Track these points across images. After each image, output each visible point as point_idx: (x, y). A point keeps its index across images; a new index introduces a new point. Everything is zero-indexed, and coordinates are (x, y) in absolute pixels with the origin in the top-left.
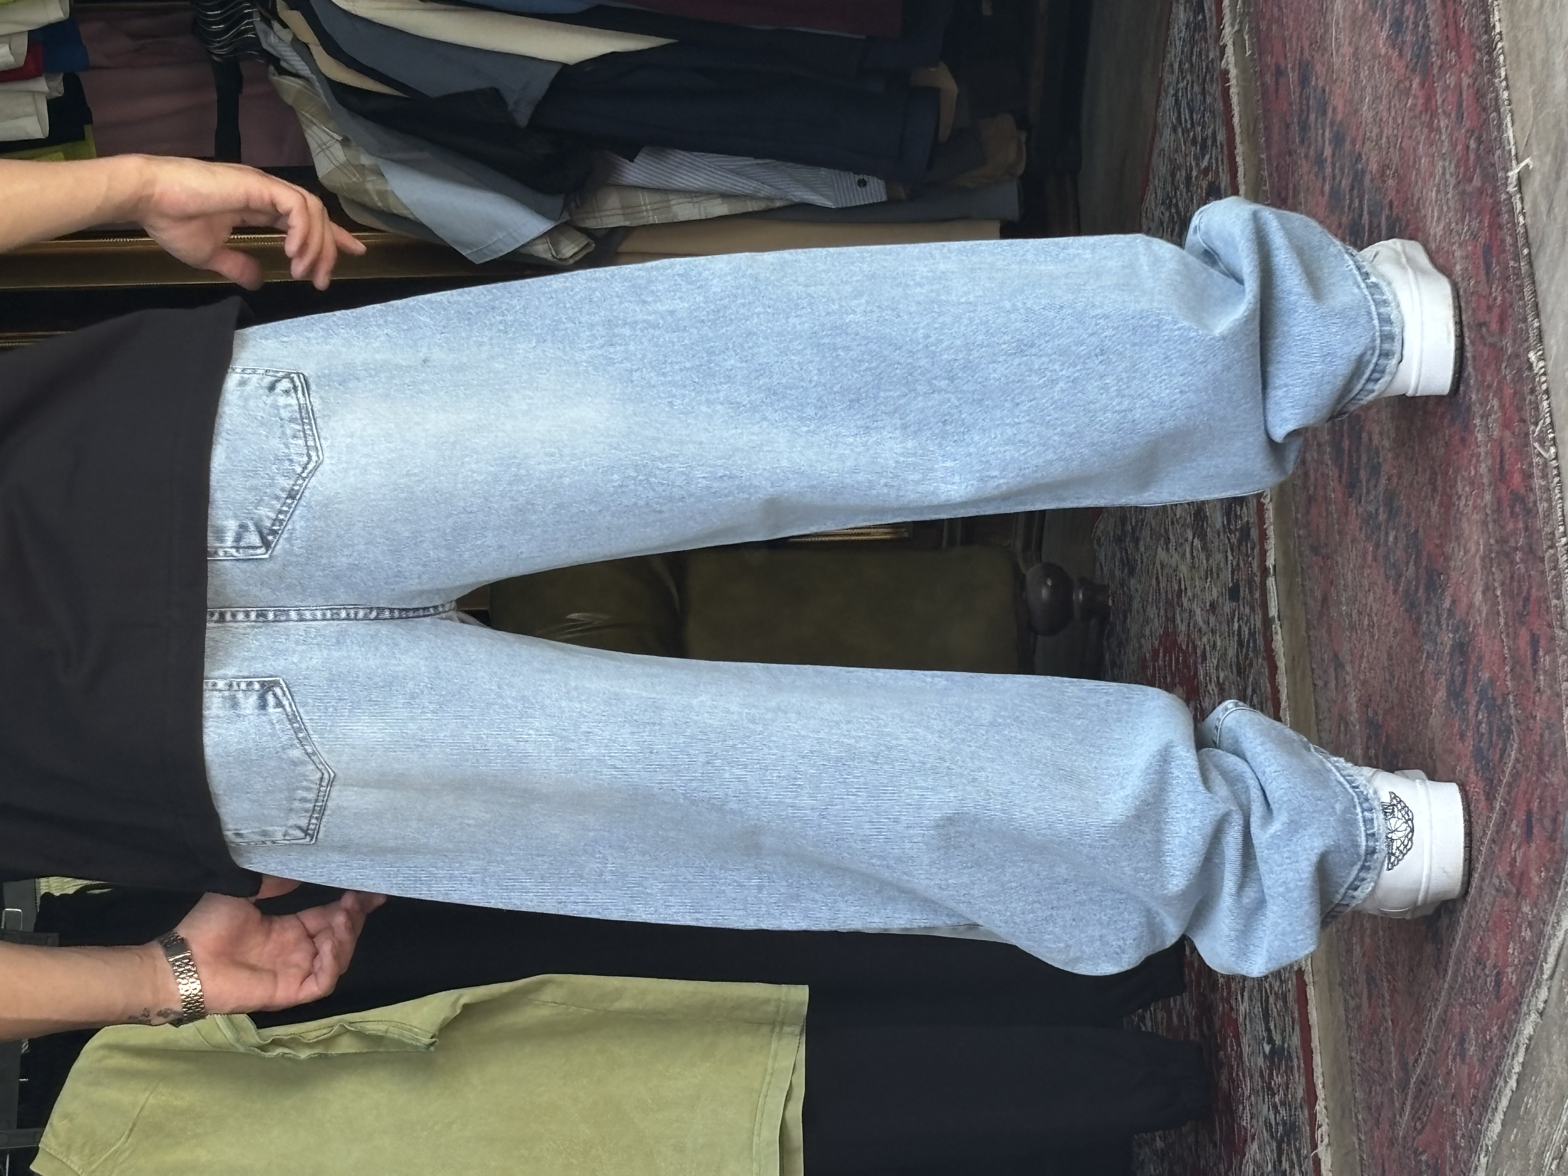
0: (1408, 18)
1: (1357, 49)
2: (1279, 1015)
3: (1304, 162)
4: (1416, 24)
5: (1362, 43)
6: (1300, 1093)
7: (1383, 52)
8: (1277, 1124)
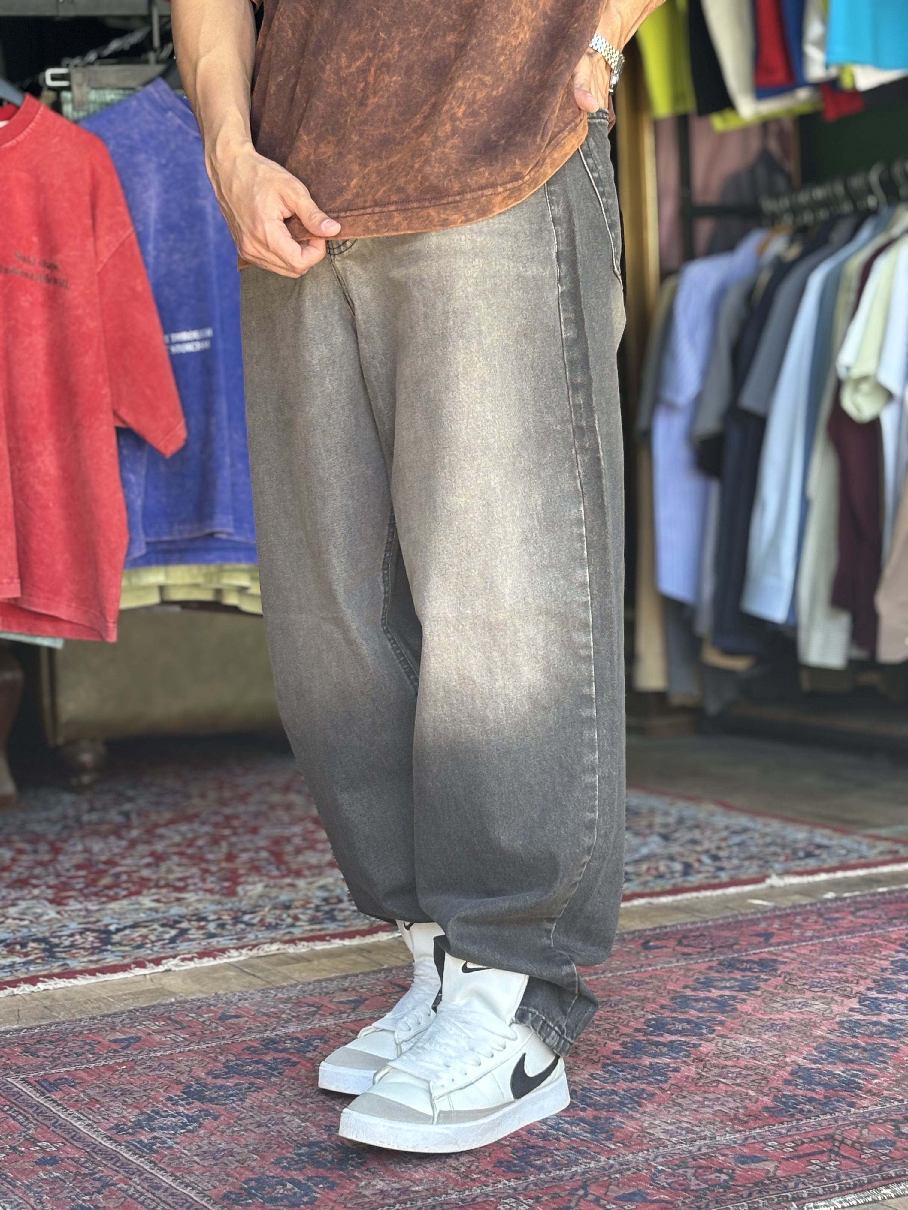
0: (813, 1090)
1: (788, 1028)
2: (133, 940)
3: (706, 965)
4: (811, 1100)
5: (794, 1034)
6: (74, 964)
7: (788, 1060)
8: (59, 937)
